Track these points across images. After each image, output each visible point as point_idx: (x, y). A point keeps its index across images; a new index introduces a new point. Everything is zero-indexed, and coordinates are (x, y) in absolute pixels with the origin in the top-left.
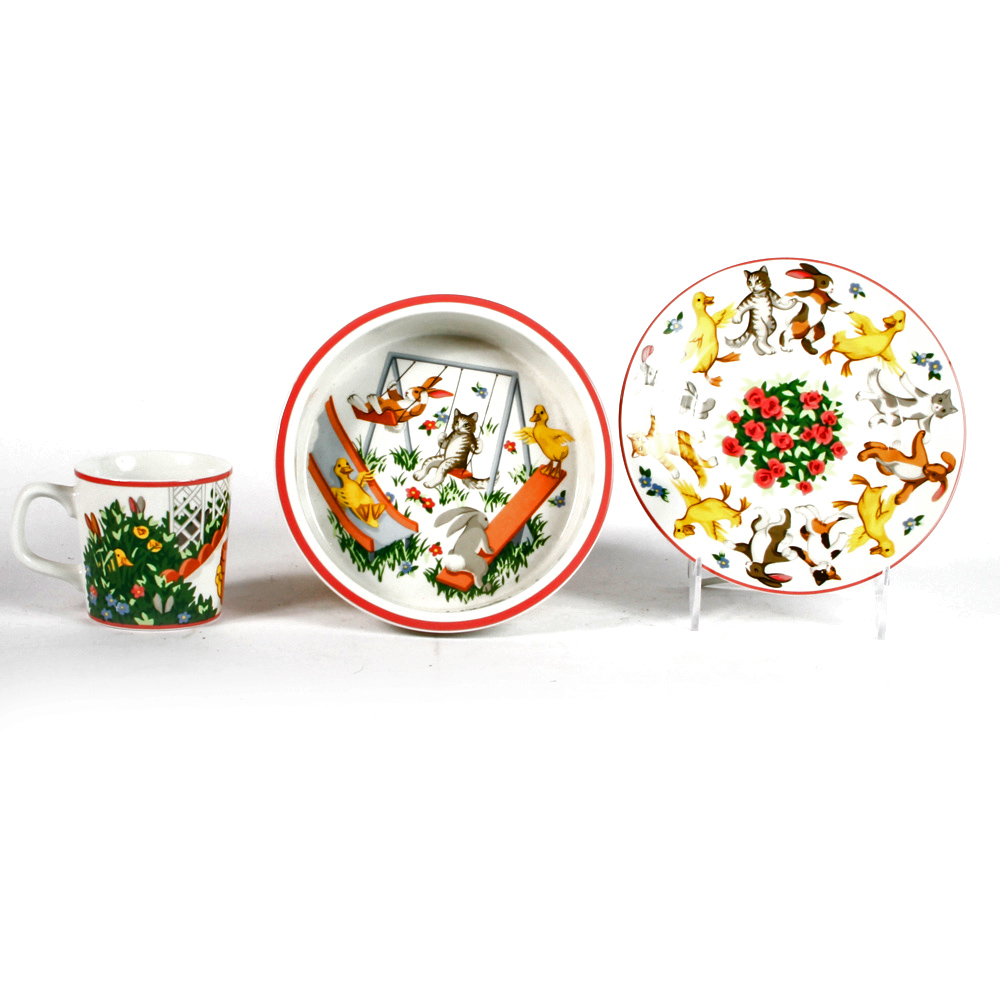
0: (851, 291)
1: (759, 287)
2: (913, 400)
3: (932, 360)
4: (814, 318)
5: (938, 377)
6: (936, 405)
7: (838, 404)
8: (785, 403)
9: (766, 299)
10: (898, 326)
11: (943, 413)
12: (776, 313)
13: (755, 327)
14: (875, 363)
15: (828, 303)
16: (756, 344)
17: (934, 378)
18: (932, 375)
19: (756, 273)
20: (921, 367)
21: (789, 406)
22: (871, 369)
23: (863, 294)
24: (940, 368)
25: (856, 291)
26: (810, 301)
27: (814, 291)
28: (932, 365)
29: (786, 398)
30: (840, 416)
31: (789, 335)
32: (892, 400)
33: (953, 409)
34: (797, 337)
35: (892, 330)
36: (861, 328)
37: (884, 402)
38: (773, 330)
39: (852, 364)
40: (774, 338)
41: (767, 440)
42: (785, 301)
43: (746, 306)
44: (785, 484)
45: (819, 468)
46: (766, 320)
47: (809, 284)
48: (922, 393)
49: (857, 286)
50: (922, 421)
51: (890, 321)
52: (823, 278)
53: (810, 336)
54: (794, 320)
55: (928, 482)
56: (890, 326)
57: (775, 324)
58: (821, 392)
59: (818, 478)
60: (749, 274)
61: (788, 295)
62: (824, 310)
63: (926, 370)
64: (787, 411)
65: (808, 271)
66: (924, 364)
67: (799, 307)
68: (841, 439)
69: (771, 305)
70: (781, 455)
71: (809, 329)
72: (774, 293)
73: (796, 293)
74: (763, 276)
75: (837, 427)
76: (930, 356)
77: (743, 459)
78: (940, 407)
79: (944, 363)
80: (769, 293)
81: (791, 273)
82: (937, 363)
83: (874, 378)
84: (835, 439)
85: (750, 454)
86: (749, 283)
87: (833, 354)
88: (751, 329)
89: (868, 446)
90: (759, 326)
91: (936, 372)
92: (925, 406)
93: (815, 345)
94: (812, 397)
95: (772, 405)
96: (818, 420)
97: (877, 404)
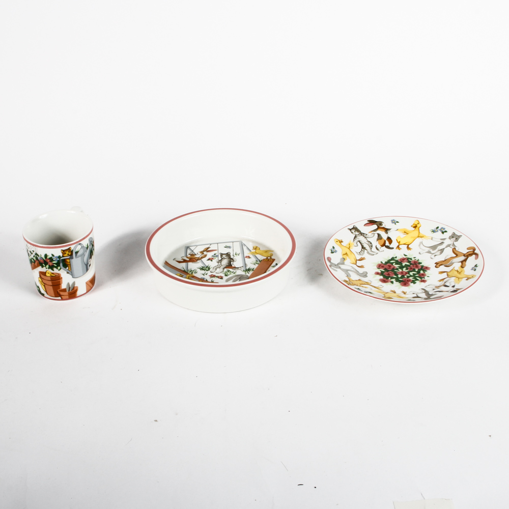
0: (393, 223)
1: (357, 233)
2: (443, 243)
3: (439, 228)
4: (384, 236)
5: (446, 232)
6: (452, 239)
7: (415, 258)
8: (394, 264)
9: (362, 236)
10: (418, 226)
11: (457, 240)
12: (369, 239)
13: (364, 246)
14: (419, 240)
15: (386, 230)
16: (368, 253)
17: (445, 233)
18: (443, 233)
19: (352, 228)
20: (437, 233)
21: (396, 264)
22: (419, 244)
23: (397, 222)
24: (444, 229)
25: (394, 222)
26: (379, 232)
27: (378, 228)
28: (440, 230)
29: (393, 263)
30: (418, 260)
31: (379, 246)
32: (434, 247)
33: (460, 236)
34: (382, 246)
35: (417, 228)
36: (405, 232)
37: (431, 250)
38: (372, 246)
39: (410, 246)
40: (374, 249)
41: (396, 274)
42: (370, 235)
43: (356, 241)
44: (415, 283)
45: (424, 275)
46: (367, 243)
47: (375, 227)
48: (444, 239)
49: (394, 220)
50: (451, 246)
51: (414, 226)
52: (379, 223)
53: (387, 244)
54: (378, 240)
55: (469, 258)
56: (415, 227)
57: (371, 243)
58: (405, 257)
59: (426, 277)
60: (350, 230)
61: (369, 232)
62: (387, 233)
63: (440, 232)
64: (397, 266)
65: (372, 222)
66: (437, 231)
67: (376, 235)
68: (424, 265)
69: (365, 238)
70: (406, 277)
71: (385, 241)
72: (364, 234)
73: (372, 231)
74: (355, 229)
75: (420, 263)
76: (438, 228)
77: (392, 282)
78: (454, 239)
79: (444, 227)
80: (362, 234)
81: (365, 225)
82: (442, 228)
83: (422, 245)
84: (422, 266)
85: (393, 280)
86: (352, 233)
87: (400, 246)
88: (363, 247)
89: (436, 263)
90: (365, 246)
91: (444, 231)
92: (448, 242)
93: (391, 246)
94: (403, 260)
95: (390, 266)
96: (411, 264)
97: (429, 252)
